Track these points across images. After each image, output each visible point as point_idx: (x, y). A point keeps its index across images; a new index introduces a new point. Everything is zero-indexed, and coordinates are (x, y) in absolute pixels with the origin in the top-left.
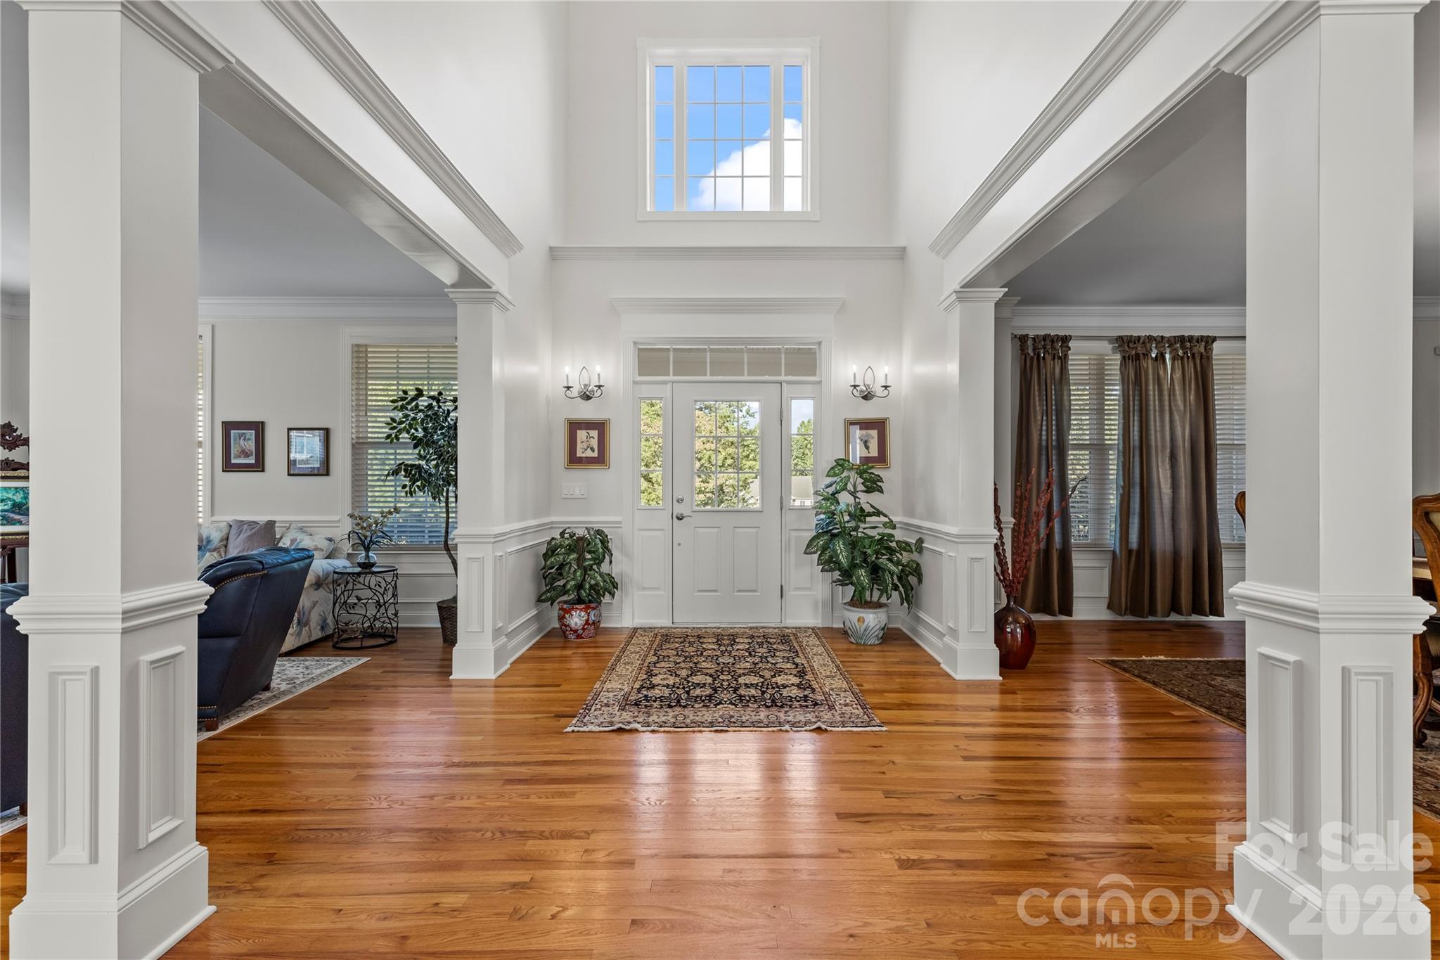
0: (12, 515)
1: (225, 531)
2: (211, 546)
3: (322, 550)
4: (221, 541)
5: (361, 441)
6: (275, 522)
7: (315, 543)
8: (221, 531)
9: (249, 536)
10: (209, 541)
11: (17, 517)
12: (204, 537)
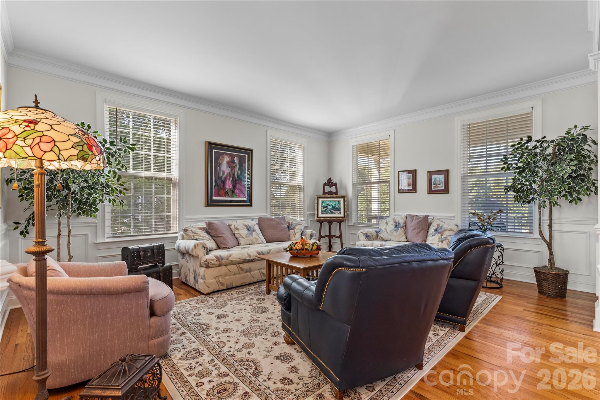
0: (332, 211)
1: (405, 219)
2: (400, 226)
3: (454, 231)
4: (404, 224)
5: (465, 175)
6: (428, 216)
7: (450, 227)
8: (403, 219)
9: (418, 222)
10: (399, 224)
11: (334, 211)
12: (397, 221)
